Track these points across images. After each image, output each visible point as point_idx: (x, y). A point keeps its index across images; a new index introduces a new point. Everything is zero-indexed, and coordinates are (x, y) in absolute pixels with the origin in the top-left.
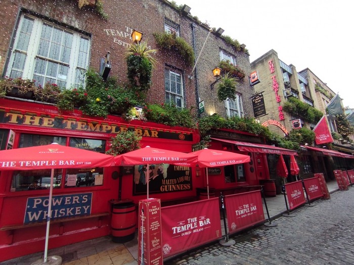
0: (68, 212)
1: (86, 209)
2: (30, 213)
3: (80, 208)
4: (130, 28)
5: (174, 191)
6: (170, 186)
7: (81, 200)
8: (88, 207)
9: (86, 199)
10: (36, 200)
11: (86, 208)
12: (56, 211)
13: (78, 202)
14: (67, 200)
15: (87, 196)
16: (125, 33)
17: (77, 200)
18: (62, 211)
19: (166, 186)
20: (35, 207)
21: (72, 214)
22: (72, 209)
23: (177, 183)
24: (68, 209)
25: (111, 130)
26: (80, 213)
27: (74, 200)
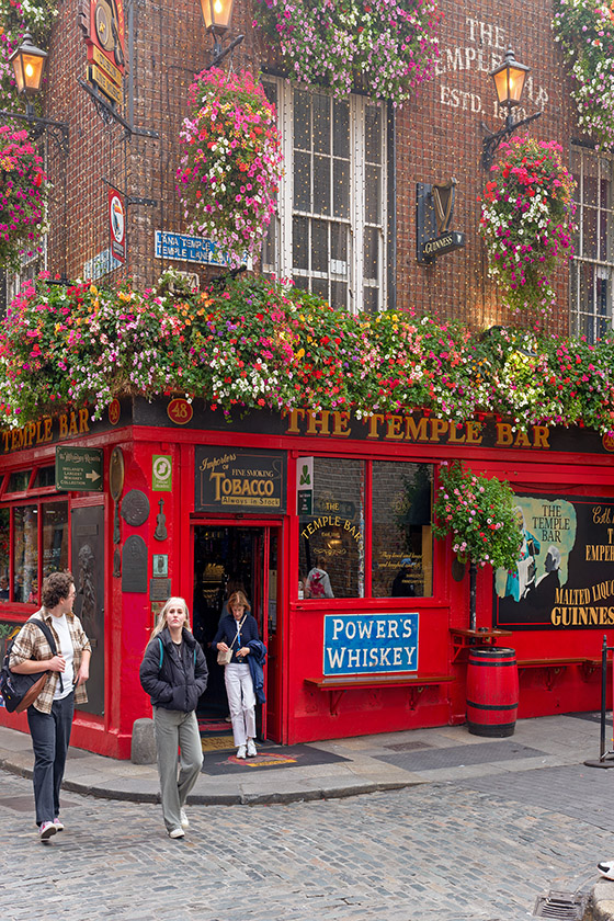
0: (383, 657)
1: (410, 655)
2: (329, 650)
3: (400, 649)
4: (480, 18)
5: (583, 627)
6: (575, 609)
7: (401, 631)
8: (413, 649)
9: (409, 629)
10: (336, 621)
11: (410, 650)
12: (365, 650)
13: (397, 636)
14: (380, 629)
15: (409, 621)
16: (467, 50)
17: (394, 629)
18: (374, 653)
19: (564, 609)
20: (335, 638)
21: (388, 664)
22: (388, 650)
23: (592, 604)
24: (382, 650)
25: (448, 434)
26: (400, 663)
27: (391, 629)
